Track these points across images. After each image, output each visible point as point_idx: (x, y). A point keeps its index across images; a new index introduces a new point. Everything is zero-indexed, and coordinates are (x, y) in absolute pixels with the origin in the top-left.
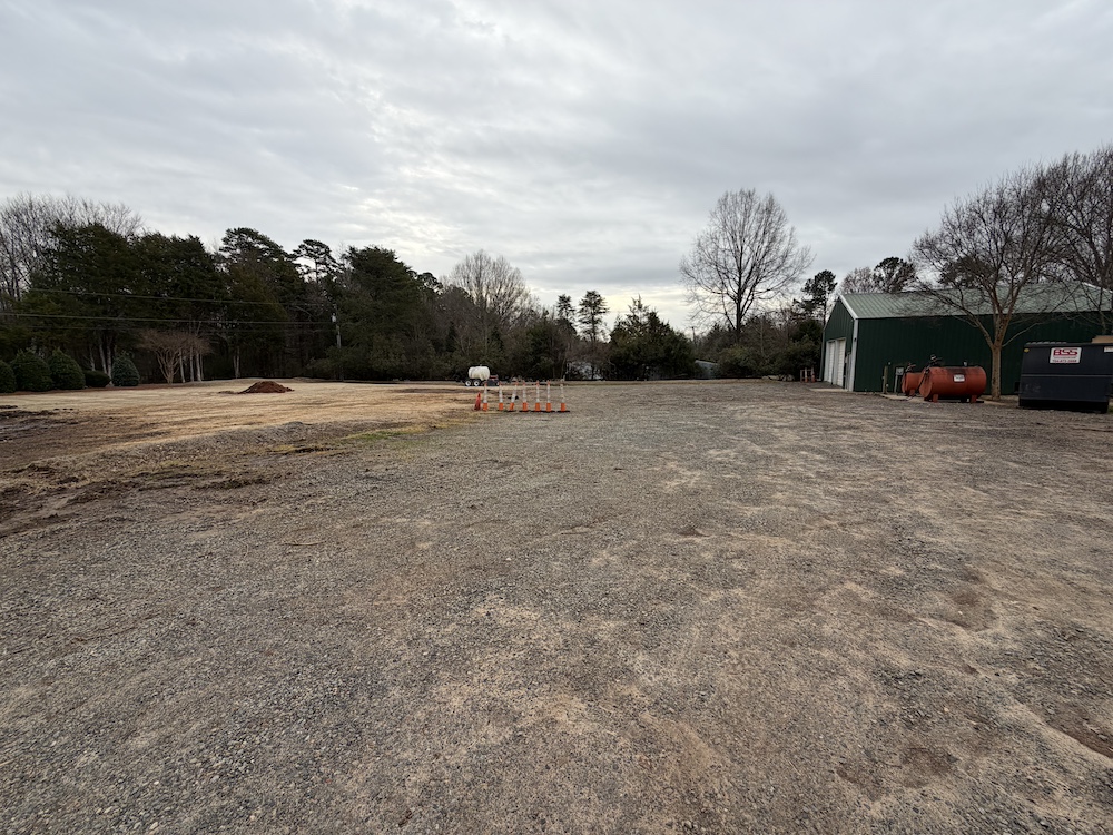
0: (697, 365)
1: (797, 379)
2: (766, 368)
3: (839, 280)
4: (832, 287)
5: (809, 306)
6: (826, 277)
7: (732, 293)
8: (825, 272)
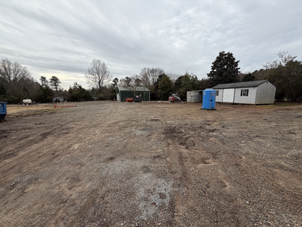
0: (93, 98)
1: (113, 100)
2: (107, 98)
3: (119, 80)
4: (118, 81)
5: (114, 85)
6: (116, 79)
7: (98, 82)
8: (116, 78)
